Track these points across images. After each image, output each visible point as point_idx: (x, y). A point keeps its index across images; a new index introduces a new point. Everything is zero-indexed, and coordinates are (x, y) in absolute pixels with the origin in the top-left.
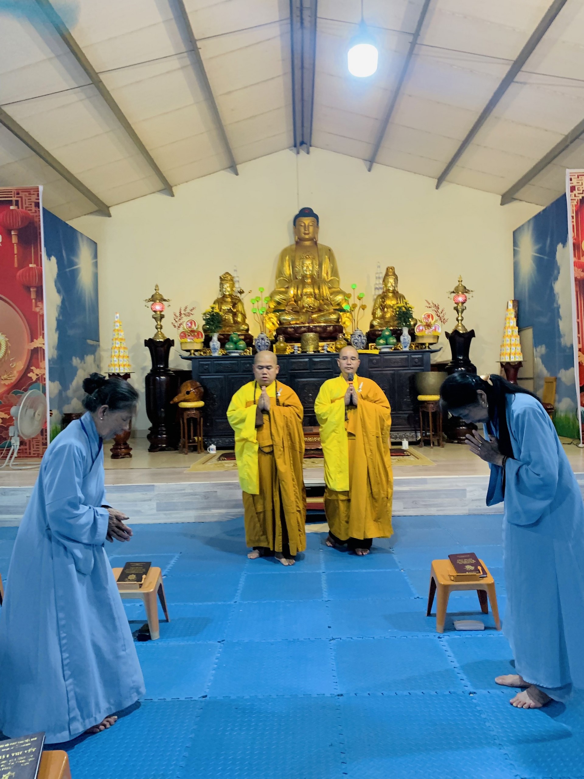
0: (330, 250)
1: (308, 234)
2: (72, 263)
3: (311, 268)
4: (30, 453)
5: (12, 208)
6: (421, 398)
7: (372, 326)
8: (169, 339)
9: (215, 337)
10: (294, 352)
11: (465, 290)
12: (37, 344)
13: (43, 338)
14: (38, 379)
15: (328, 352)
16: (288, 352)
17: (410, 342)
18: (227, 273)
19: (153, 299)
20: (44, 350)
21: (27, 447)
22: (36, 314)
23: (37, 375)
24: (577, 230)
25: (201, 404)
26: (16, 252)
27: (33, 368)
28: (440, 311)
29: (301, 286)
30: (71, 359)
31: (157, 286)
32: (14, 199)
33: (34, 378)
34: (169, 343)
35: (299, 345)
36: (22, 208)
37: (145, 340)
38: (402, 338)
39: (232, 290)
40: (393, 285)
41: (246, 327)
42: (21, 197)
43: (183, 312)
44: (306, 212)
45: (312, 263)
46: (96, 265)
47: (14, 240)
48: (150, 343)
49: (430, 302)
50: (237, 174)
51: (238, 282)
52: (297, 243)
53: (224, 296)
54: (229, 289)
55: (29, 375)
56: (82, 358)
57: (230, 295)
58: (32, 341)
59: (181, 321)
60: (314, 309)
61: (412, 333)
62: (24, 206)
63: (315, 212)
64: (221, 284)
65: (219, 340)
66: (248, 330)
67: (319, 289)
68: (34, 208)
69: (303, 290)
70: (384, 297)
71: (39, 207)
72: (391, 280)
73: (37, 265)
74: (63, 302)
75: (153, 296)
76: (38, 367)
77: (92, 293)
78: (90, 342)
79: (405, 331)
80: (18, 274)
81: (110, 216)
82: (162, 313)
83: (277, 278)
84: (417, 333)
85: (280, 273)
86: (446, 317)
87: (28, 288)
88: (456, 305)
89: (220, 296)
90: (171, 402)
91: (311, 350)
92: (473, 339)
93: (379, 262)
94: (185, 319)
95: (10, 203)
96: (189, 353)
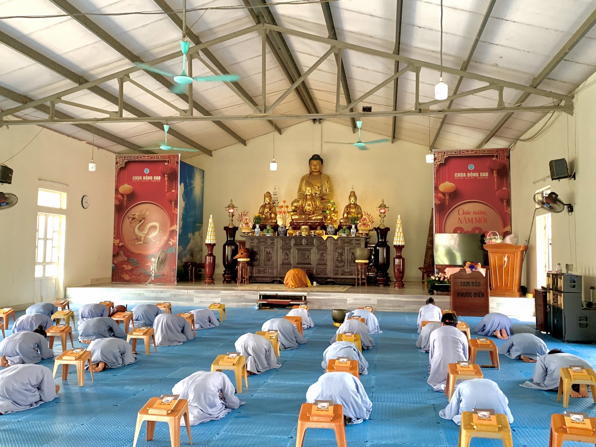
0: (328, 178)
1: (316, 169)
2: (191, 184)
3: (310, 191)
4: (167, 280)
5: (166, 164)
6: (357, 261)
7: (340, 223)
8: (235, 227)
9: (257, 226)
10: (296, 235)
11: (385, 207)
12: (174, 228)
13: (177, 225)
14: (173, 245)
15: (315, 235)
16: (294, 234)
17: (355, 232)
18: (268, 193)
19: (229, 206)
20: (177, 231)
21: (166, 277)
22: (174, 214)
23: (173, 243)
24: (437, 181)
25: (248, 260)
26: (166, 185)
27: (171, 239)
28: (371, 217)
29: (305, 200)
30: (188, 234)
31: (231, 200)
32: (167, 160)
33: (171, 244)
34: (236, 229)
35: (299, 231)
36: (171, 164)
37: (224, 227)
38: (351, 230)
39: (270, 201)
40: (354, 201)
41: (276, 221)
42: (171, 159)
43: (242, 214)
44: (316, 157)
45: (311, 189)
46: (203, 182)
47: (166, 179)
48: (226, 228)
49: (366, 212)
50: (281, 134)
51: (276, 195)
52: (311, 173)
53: (266, 204)
54: (268, 201)
55: (169, 243)
56: (193, 234)
57: (269, 203)
58: (171, 226)
59: (242, 218)
60: (310, 212)
61: (356, 227)
62: (172, 163)
63: (321, 157)
64: (265, 199)
65: (260, 227)
66: (276, 222)
67: (314, 202)
68: (176, 164)
69: (306, 202)
70: (348, 207)
71: (178, 164)
72: (352, 199)
73: (176, 191)
74: (186, 205)
75: (229, 205)
76: (173, 239)
77: (200, 198)
78: (197, 224)
79: (353, 226)
80: (167, 195)
81: (212, 156)
82: (233, 214)
83: (298, 192)
84: (359, 228)
85: (300, 189)
86: (373, 220)
87: (171, 202)
88: (380, 214)
89: (264, 204)
90: (234, 258)
91: (304, 234)
92: (389, 232)
93: (353, 186)
94: (243, 217)
95: (165, 161)
96: (245, 234)
